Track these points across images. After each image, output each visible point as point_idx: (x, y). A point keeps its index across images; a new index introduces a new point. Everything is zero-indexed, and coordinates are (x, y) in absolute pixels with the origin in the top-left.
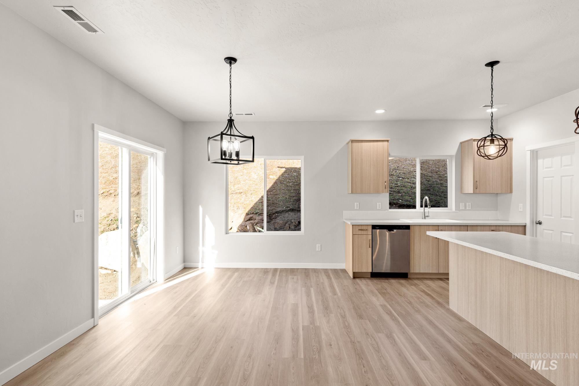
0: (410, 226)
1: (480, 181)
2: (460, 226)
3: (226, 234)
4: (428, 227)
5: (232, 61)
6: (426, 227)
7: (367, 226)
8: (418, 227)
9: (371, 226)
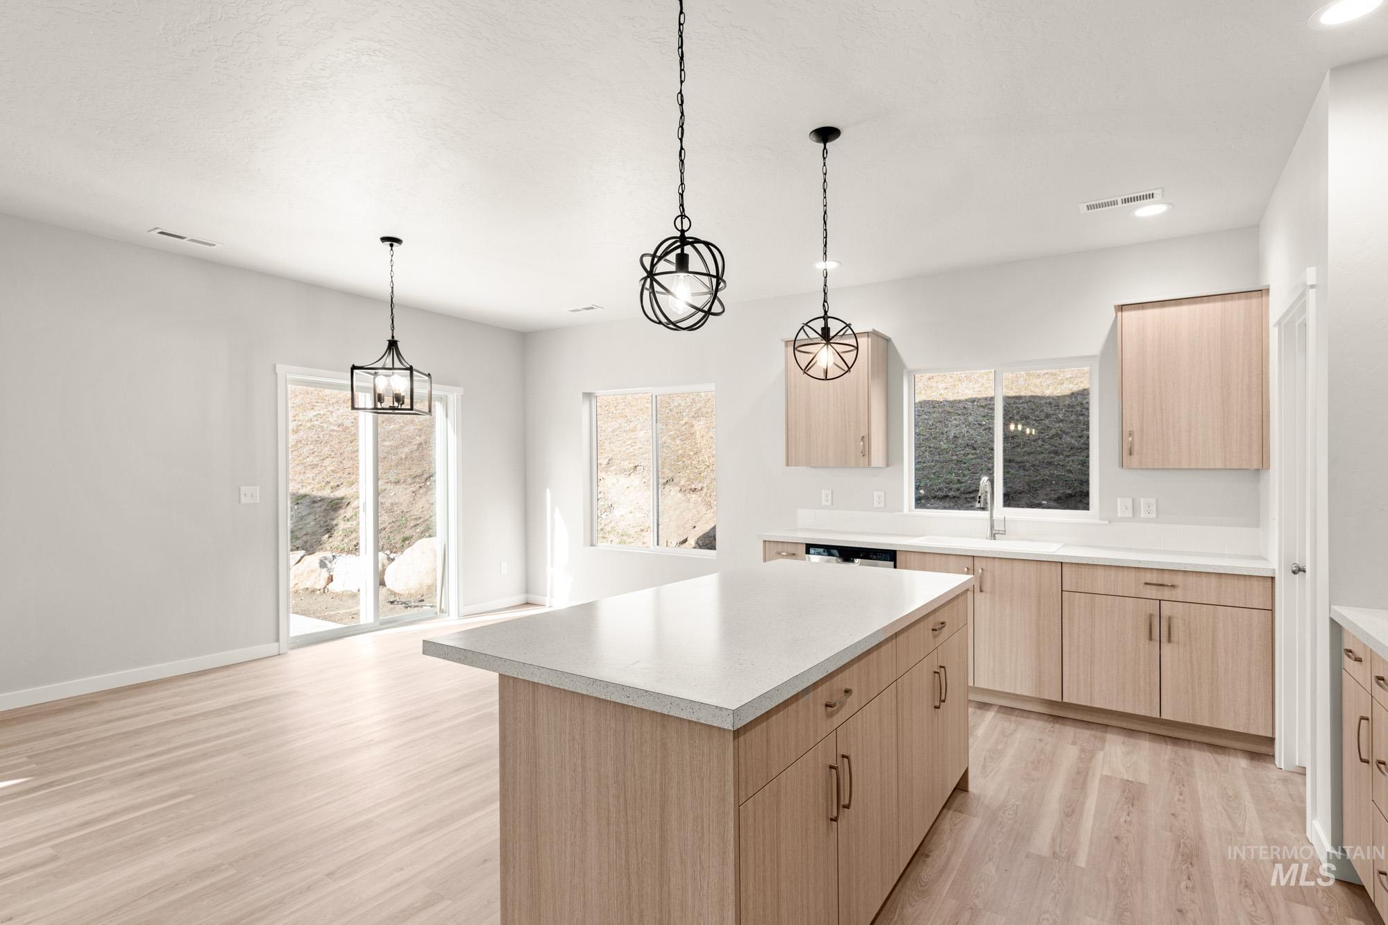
0: (898, 553)
1: (1142, 429)
2: (1039, 563)
3: (592, 545)
4: (943, 558)
5: (395, 244)
6: (937, 558)
7: (794, 545)
8: (917, 556)
9: (805, 546)
